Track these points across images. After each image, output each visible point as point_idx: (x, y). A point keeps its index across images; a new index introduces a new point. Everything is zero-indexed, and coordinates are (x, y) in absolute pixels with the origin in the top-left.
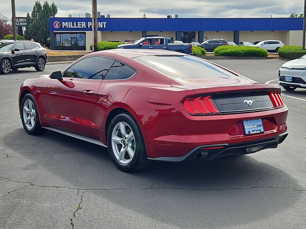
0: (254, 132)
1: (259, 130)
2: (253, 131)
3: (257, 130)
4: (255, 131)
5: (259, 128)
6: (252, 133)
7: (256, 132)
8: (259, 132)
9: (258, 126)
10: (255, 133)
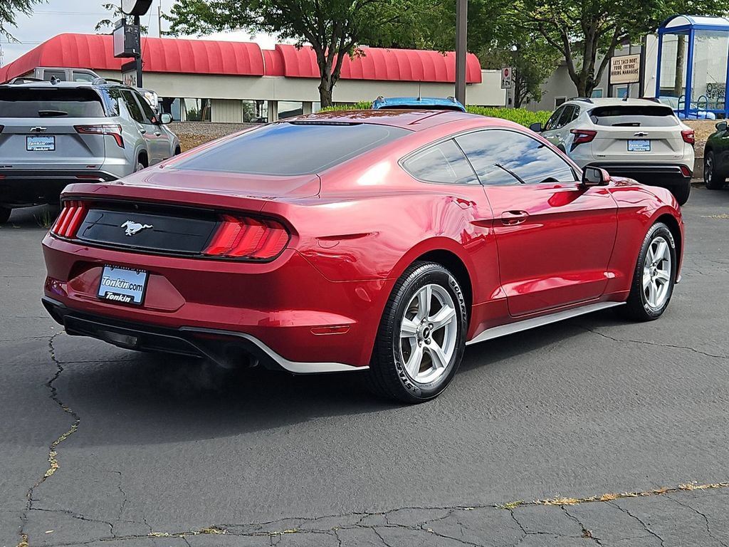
0: (116, 298)
1: (128, 296)
2: (114, 294)
3: (124, 296)
4: (119, 295)
5: (131, 293)
6: (111, 298)
7: (120, 298)
8: (128, 300)
9: (131, 287)
10: (117, 301)
